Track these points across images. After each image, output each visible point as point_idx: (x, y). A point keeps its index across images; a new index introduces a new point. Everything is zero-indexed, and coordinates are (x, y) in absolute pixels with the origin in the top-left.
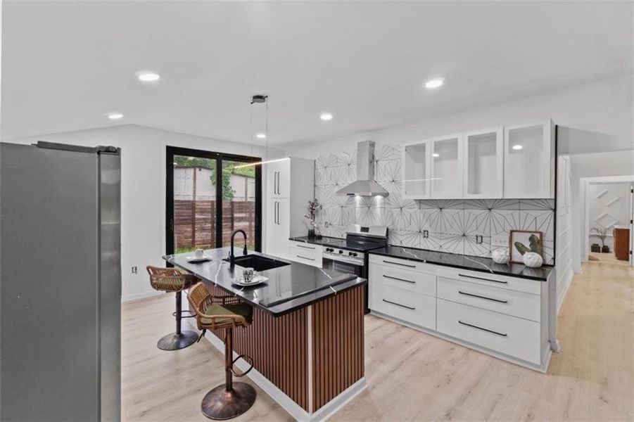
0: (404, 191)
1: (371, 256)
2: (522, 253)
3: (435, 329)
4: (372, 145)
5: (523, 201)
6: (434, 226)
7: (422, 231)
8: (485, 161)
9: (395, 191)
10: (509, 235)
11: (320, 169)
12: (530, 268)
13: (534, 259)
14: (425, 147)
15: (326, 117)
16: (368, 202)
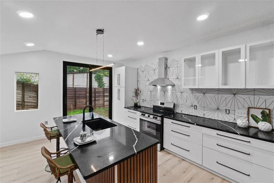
0: (183, 83)
1: (165, 119)
2: (257, 122)
3: (201, 164)
4: (166, 59)
5: (256, 90)
6: (200, 103)
7: (193, 105)
8: (231, 66)
9: (179, 84)
10: (247, 110)
11: (140, 73)
12: (263, 131)
13: (266, 126)
14: (195, 59)
15: (141, 43)
16: (164, 89)
